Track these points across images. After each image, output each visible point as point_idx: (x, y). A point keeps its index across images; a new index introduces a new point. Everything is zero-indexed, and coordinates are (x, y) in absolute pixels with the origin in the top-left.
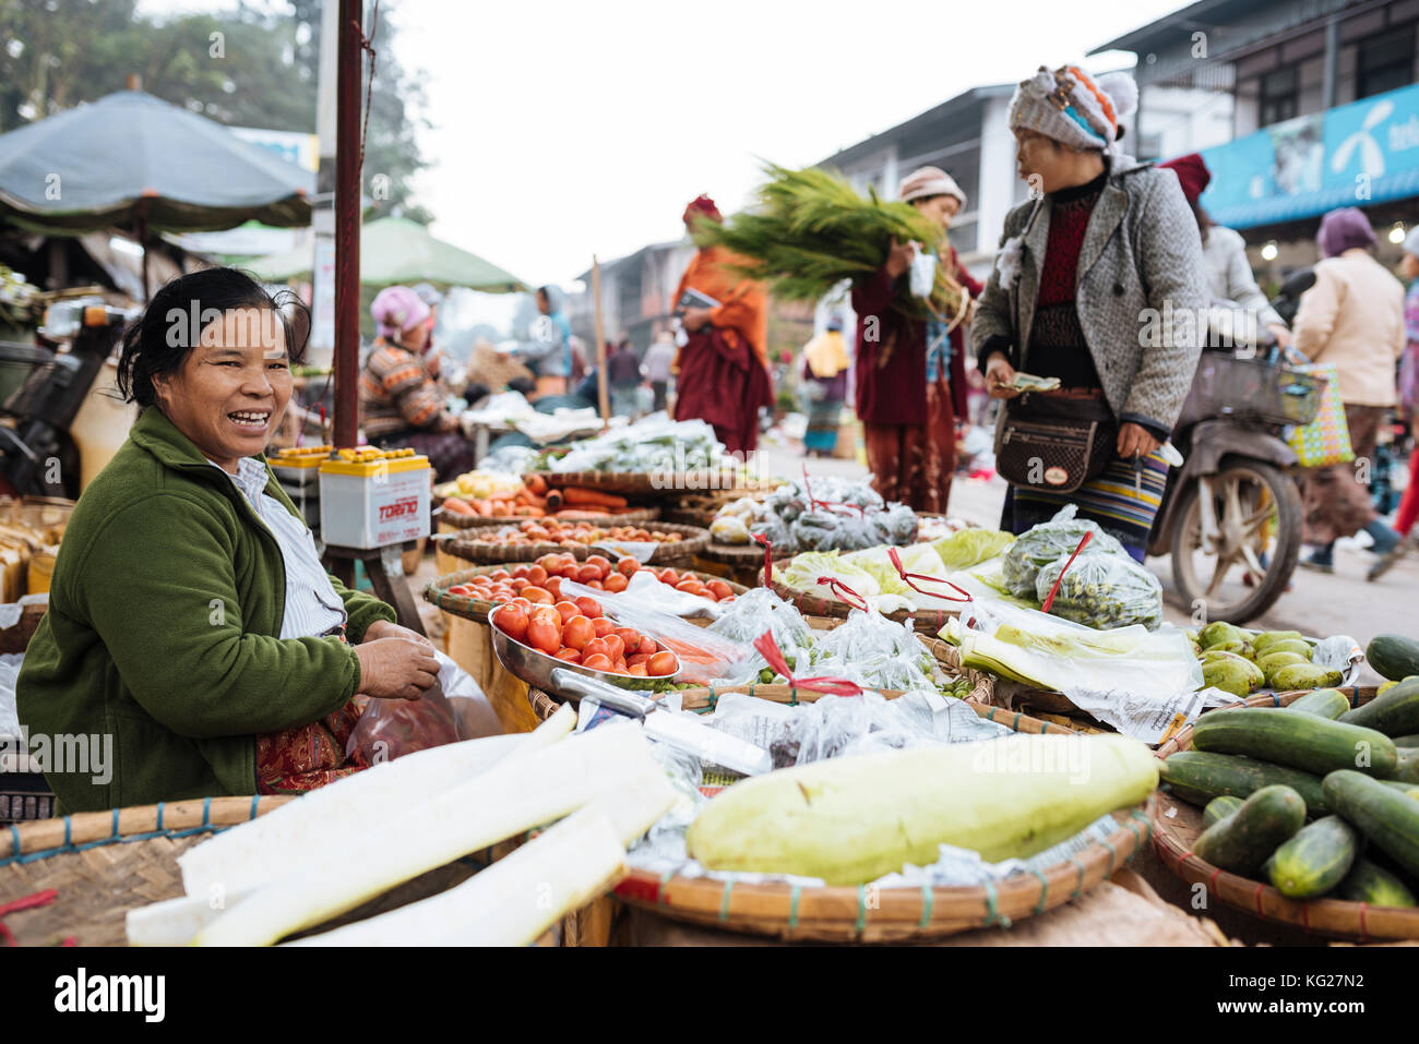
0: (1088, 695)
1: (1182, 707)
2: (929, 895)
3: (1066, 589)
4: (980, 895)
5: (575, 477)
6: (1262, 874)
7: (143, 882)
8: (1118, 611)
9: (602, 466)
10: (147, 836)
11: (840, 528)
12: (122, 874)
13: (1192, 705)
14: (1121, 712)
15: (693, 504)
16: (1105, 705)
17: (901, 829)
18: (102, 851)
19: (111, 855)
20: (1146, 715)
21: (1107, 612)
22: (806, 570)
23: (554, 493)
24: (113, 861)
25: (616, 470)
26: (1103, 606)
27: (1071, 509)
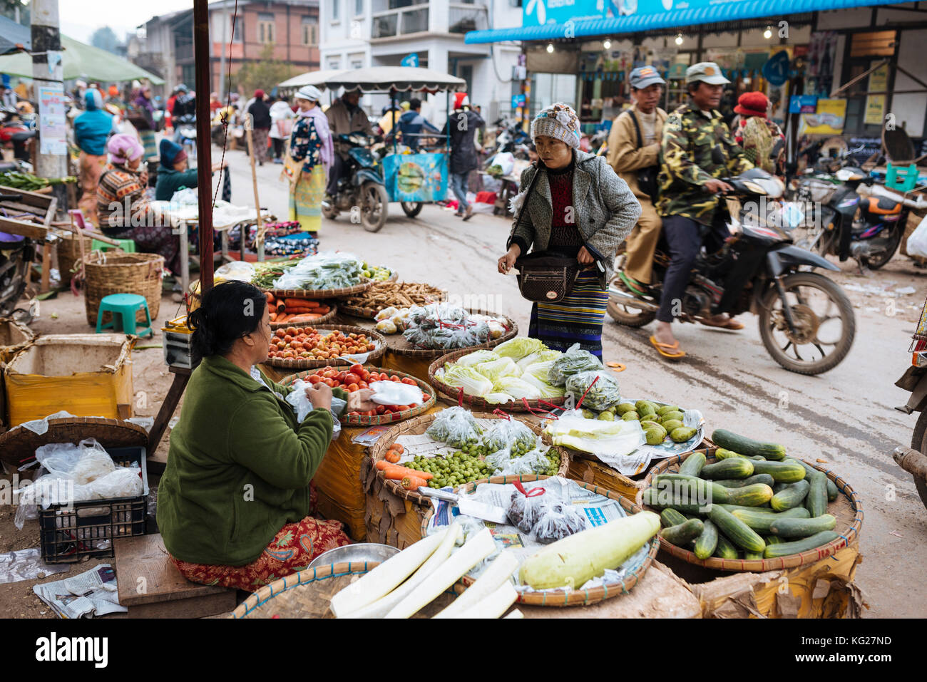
0: (606, 456)
1: (643, 460)
2: (606, 589)
3: (581, 390)
4: (620, 586)
5: (292, 293)
6: (691, 548)
7: (303, 605)
8: (604, 399)
9: (306, 286)
10: (295, 586)
11: (454, 336)
12: (292, 604)
13: (647, 459)
14: (620, 463)
15: (354, 303)
16: (614, 461)
17: (592, 565)
18: (281, 595)
19: (285, 596)
20: (629, 464)
21: (599, 400)
22: (456, 377)
23: (280, 303)
24: (287, 598)
25: (315, 288)
26: (598, 398)
27: (577, 345)
